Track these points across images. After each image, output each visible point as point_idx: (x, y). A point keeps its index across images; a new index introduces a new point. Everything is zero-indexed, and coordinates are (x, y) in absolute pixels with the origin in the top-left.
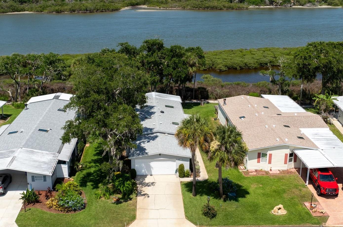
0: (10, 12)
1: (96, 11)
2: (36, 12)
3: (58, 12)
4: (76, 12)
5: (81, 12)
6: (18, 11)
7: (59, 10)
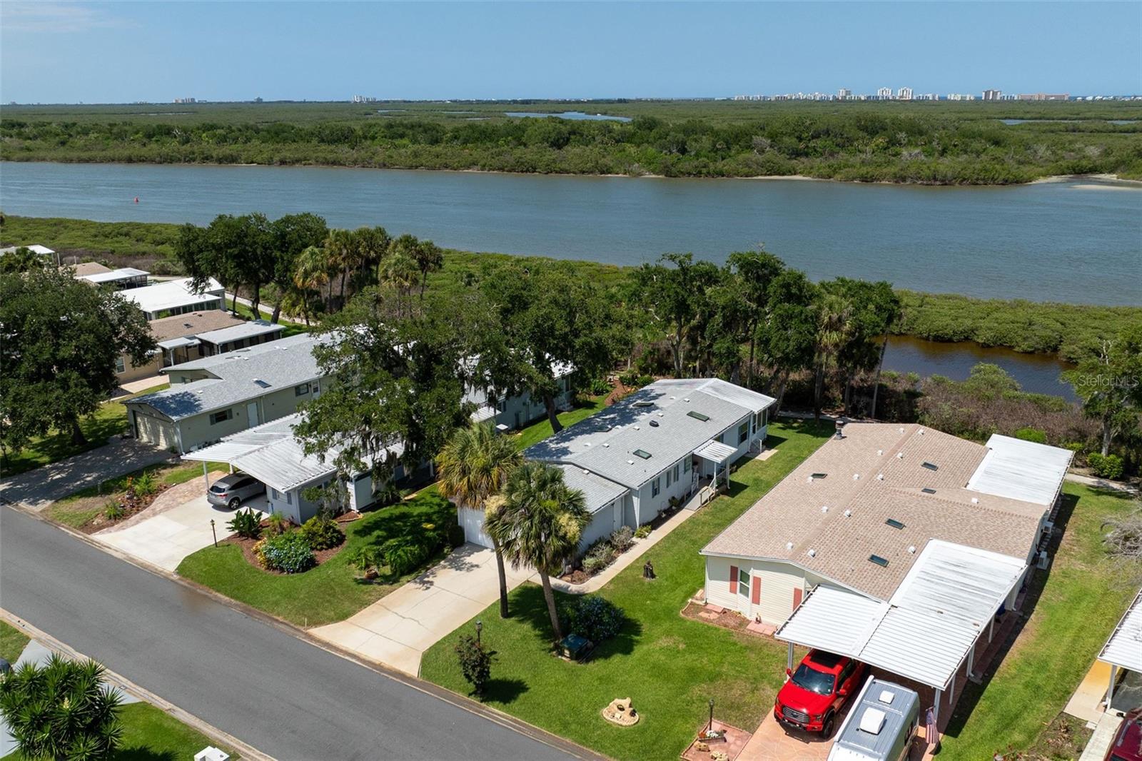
0: (761, 175)
1: (960, 184)
2: (818, 176)
3: (866, 179)
4: (908, 183)
5: (920, 182)
6: (779, 174)
7: (869, 176)
